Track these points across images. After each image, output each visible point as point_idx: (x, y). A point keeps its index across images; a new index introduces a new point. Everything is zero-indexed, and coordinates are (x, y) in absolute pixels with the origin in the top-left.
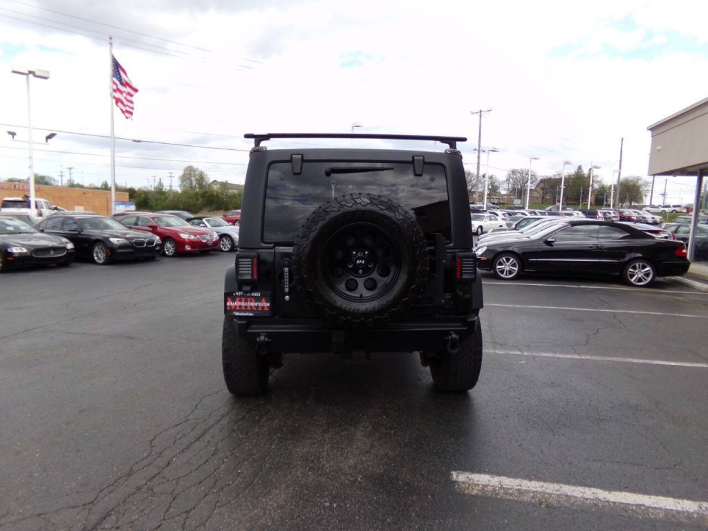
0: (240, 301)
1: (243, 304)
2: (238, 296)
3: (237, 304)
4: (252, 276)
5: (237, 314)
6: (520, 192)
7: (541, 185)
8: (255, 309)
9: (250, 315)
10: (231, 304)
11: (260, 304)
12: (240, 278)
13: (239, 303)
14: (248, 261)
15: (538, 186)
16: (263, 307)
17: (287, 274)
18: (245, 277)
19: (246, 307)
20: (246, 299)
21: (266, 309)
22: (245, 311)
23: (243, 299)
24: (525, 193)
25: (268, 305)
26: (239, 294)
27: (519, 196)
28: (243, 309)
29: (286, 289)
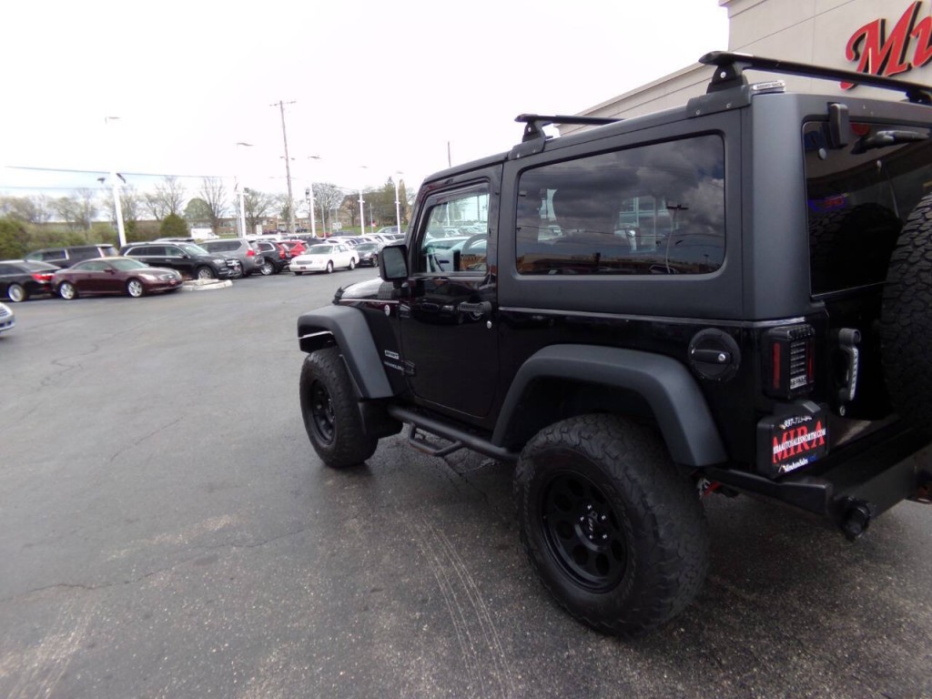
0: (788, 438)
1: (792, 443)
2: (787, 429)
3: (785, 446)
4: (807, 378)
5: (787, 468)
6: (326, 214)
7: (348, 203)
8: (807, 447)
9: (804, 462)
10: (777, 449)
11: (813, 436)
12: (792, 388)
13: (787, 442)
14: (802, 346)
15: (343, 204)
16: (818, 439)
17: (856, 360)
18: (796, 386)
19: (796, 447)
20: (795, 431)
21: (822, 442)
22: (795, 459)
23: (792, 432)
24: (332, 215)
25: (823, 432)
26: (788, 423)
27: (326, 219)
28: (792, 453)
29: (852, 392)
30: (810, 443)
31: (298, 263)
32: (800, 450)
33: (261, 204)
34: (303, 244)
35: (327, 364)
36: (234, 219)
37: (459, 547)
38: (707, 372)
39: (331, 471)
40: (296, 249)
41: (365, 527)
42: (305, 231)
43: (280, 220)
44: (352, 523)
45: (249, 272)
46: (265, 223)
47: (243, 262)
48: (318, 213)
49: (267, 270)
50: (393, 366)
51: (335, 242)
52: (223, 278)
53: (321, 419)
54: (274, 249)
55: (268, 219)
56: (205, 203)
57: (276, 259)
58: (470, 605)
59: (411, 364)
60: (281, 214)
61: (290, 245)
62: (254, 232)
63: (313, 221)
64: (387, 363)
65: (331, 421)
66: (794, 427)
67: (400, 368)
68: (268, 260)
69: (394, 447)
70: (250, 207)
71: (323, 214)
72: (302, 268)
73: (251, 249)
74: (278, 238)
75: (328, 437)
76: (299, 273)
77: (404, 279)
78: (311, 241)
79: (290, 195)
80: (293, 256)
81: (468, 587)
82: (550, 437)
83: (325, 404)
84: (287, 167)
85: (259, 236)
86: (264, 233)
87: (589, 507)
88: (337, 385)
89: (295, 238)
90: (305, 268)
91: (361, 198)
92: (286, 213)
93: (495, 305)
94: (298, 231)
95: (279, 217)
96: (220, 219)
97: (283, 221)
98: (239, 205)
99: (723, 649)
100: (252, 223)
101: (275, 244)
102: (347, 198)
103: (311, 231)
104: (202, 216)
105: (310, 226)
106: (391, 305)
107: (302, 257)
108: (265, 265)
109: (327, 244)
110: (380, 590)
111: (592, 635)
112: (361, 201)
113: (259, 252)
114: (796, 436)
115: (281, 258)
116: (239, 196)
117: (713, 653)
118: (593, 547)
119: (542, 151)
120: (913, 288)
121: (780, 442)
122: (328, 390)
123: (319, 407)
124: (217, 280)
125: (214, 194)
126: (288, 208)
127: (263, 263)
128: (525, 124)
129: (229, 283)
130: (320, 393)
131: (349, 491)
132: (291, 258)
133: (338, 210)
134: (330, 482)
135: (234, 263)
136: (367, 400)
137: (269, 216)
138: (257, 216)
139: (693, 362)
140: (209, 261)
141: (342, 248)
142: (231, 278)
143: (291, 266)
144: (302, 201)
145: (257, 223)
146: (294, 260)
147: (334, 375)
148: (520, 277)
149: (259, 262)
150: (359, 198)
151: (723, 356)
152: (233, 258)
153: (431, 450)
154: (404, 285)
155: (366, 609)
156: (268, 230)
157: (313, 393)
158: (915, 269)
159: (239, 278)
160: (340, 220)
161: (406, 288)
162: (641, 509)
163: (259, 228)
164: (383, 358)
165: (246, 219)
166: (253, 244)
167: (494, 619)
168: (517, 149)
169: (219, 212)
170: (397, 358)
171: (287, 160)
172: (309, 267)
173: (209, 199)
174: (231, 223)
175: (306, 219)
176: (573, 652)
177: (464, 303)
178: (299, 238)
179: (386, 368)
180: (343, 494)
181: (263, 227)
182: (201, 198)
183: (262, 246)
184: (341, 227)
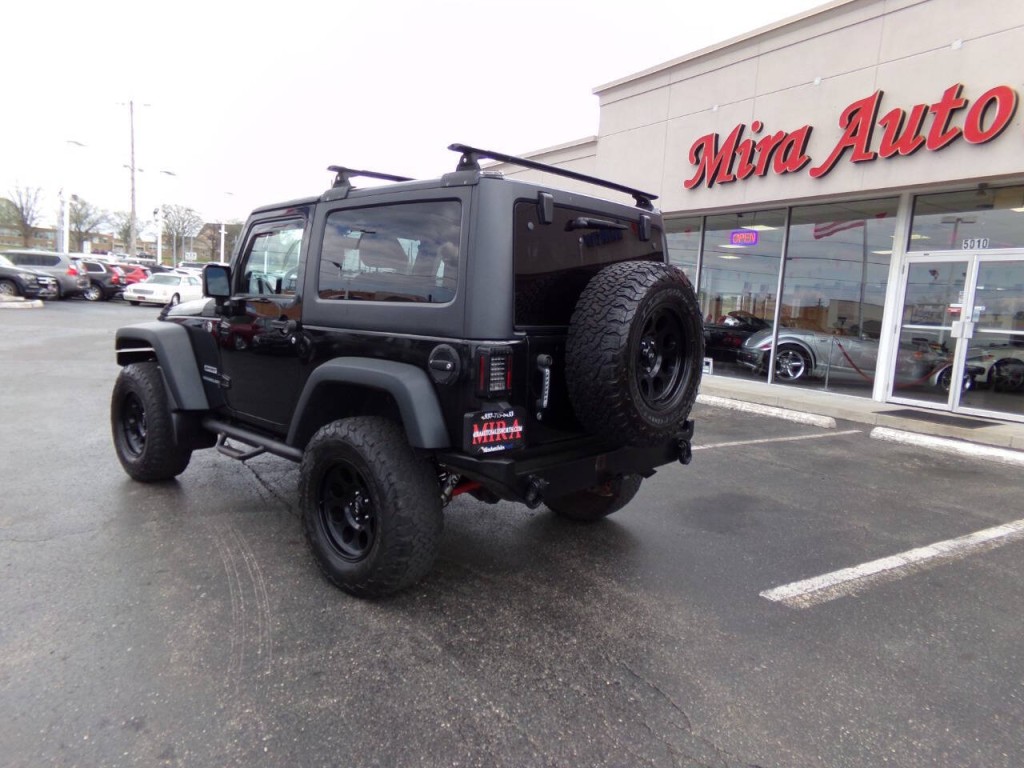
0: (488, 428)
1: (492, 432)
2: (487, 421)
3: (485, 433)
4: (506, 385)
5: (486, 450)
6: (179, 241)
7: (208, 232)
8: (505, 438)
9: (502, 448)
10: (477, 434)
11: (511, 430)
12: (491, 389)
13: (487, 431)
14: (502, 361)
15: (202, 232)
16: (515, 434)
17: (548, 378)
18: (497, 388)
19: (495, 436)
20: (495, 423)
21: (518, 436)
22: (494, 444)
23: (492, 424)
24: (186, 243)
25: (520, 429)
26: (488, 416)
27: (179, 246)
28: (492, 440)
29: (545, 402)
30: (508, 435)
31: (135, 291)
32: (498, 439)
33: (93, 217)
34: (144, 271)
35: (144, 375)
36: (54, 231)
37: (253, 542)
38: (440, 377)
39: (138, 485)
40: (133, 275)
41: (162, 528)
42: (151, 257)
43: (117, 240)
44: (152, 525)
45: (67, 294)
46: (96, 241)
47: (61, 282)
48: (168, 238)
49: (93, 295)
50: (211, 380)
51: (185, 273)
52: (31, 296)
53: (133, 433)
54: (105, 271)
55: (101, 237)
56: (14, 205)
57: (106, 283)
58: (250, 580)
59: (226, 378)
60: (120, 233)
61: (127, 270)
62: (81, 250)
63: (160, 247)
64: (205, 378)
65: (144, 435)
66: (492, 420)
67: (217, 382)
68: (95, 283)
69: (209, 467)
70: (77, 218)
71: (175, 241)
72: (139, 298)
73: (73, 267)
74: (111, 259)
75: (138, 451)
76: (135, 303)
77: (227, 298)
78: (156, 269)
79: (133, 212)
80: (130, 283)
81: (252, 569)
82: (328, 431)
83: (138, 417)
84: (133, 179)
85: (87, 254)
86: (94, 253)
87: (357, 493)
88: (152, 397)
89: (136, 263)
90: (144, 298)
91: (223, 228)
92: (126, 233)
93: (299, 324)
94: (141, 257)
95: (116, 236)
96: (35, 228)
97: (120, 241)
98: (62, 214)
99: (450, 607)
100: (78, 239)
101: (105, 265)
102: (208, 226)
103: (156, 258)
104: (9, 220)
105: (156, 252)
106: (214, 323)
107: (142, 285)
108: (91, 288)
109: (174, 273)
110: (168, 571)
111: (350, 599)
112: (223, 232)
113: (83, 272)
114: (495, 427)
115: (112, 283)
116: (63, 203)
117: (442, 609)
118: (357, 526)
119: (346, 198)
120: (582, 328)
121: (480, 429)
122: (143, 401)
123: (132, 421)
124: (22, 299)
125: (29, 196)
126: (129, 227)
127: (89, 285)
128: (336, 173)
129: (38, 303)
130: (134, 406)
131: (155, 500)
132: (126, 285)
133: (194, 238)
134: (134, 493)
135: (48, 281)
136: (180, 411)
137: (102, 232)
138: (87, 232)
139: (431, 369)
140: (14, 275)
141: (193, 281)
142: (43, 299)
143: (125, 294)
144: (148, 222)
145: (86, 240)
146: (131, 287)
147: (150, 386)
148: (319, 301)
149: (83, 284)
150: (220, 228)
151: (449, 366)
152: (47, 274)
153: (237, 454)
154: (226, 304)
155: (149, 584)
156: (100, 249)
157: (126, 407)
158: (585, 314)
159: (54, 299)
160: (196, 250)
161: (227, 307)
162: (386, 486)
163: (87, 245)
164: (202, 372)
165: (71, 232)
166: (77, 261)
167: (268, 589)
168: (328, 193)
169: (33, 219)
170: (216, 372)
171: (133, 170)
172: (149, 297)
173: (21, 201)
174: (50, 236)
175: (152, 243)
176: (329, 609)
177: (275, 321)
178: (141, 263)
179: (204, 382)
180: (147, 502)
181: (93, 245)
182: (11, 199)
183: (89, 267)
184: (195, 258)
